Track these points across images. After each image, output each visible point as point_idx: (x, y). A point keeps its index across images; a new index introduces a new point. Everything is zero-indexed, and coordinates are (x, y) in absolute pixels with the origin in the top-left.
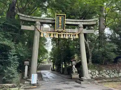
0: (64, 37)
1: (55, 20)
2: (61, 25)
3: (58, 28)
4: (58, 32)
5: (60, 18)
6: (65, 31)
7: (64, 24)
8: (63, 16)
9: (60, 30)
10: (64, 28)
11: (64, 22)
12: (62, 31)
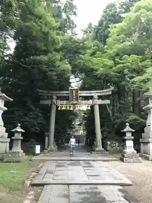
2: (75, 97)
3: (72, 101)
4: (72, 104)
11: (78, 95)
12: (77, 104)
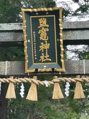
0: (67, 93)
1: (21, 31)
2: (47, 46)
3: (36, 61)
5: (43, 22)
6: (63, 70)
7: (59, 43)
8: (50, 13)
9: (45, 68)
10: (59, 58)
11: (59, 37)
